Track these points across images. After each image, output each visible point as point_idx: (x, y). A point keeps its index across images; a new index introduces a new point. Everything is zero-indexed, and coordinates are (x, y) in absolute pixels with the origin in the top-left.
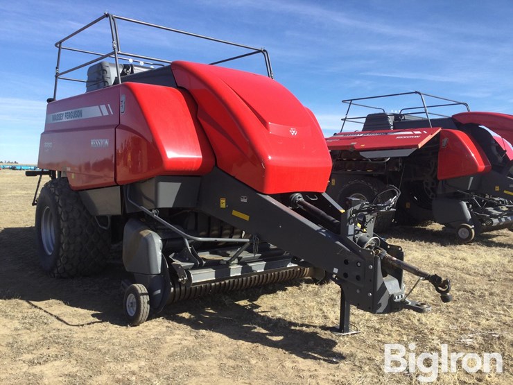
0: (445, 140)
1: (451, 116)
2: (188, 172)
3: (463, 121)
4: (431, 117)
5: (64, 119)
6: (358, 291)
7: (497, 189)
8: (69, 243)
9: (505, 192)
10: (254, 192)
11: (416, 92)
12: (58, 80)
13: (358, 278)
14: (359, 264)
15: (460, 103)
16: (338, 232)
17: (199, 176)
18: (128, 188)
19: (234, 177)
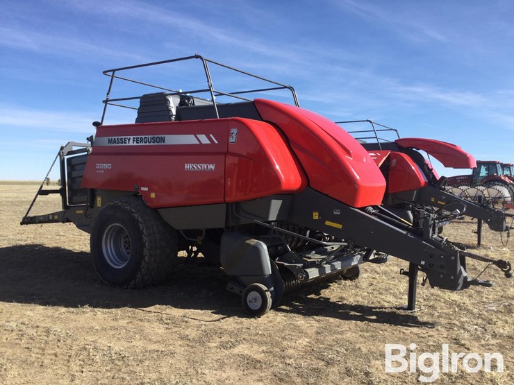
0: (394, 161)
1: (394, 141)
2: (287, 191)
3: (404, 145)
4: (380, 141)
5: (131, 143)
6: (442, 276)
7: (433, 200)
8: (151, 255)
9: (439, 202)
10: (346, 206)
11: (368, 121)
12: (108, 105)
13: (442, 267)
14: (442, 257)
15: (392, 129)
16: (422, 235)
17: (291, 194)
18: (234, 206)
19: (327, 195)
